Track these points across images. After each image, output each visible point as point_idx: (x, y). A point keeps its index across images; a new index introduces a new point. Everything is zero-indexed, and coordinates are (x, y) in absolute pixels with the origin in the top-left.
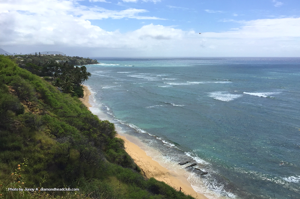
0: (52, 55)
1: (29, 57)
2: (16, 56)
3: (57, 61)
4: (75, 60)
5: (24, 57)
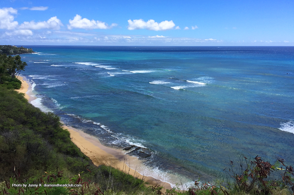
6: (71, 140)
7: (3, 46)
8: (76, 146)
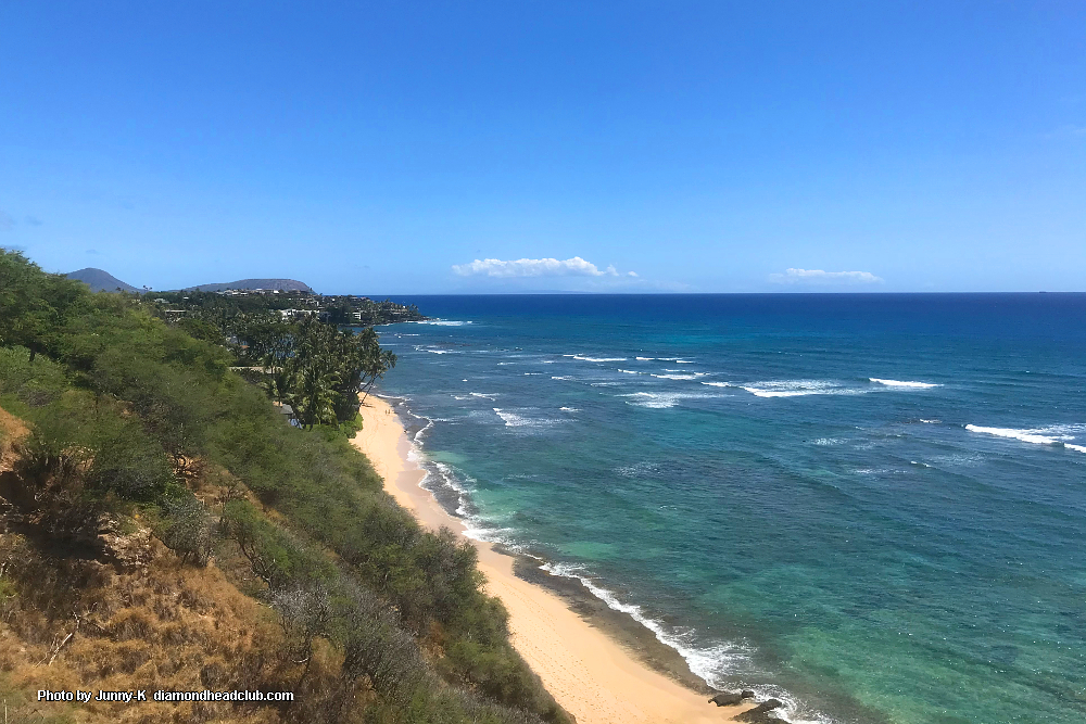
0: (268, 293)
1: (191, 301)
2: (149, 297)
3: (284, 313)
4: (344, 309)
5: (174, 298)
6: (511, 640)
7: (335, 297)
8: (528, 666)
